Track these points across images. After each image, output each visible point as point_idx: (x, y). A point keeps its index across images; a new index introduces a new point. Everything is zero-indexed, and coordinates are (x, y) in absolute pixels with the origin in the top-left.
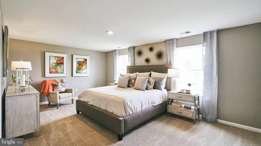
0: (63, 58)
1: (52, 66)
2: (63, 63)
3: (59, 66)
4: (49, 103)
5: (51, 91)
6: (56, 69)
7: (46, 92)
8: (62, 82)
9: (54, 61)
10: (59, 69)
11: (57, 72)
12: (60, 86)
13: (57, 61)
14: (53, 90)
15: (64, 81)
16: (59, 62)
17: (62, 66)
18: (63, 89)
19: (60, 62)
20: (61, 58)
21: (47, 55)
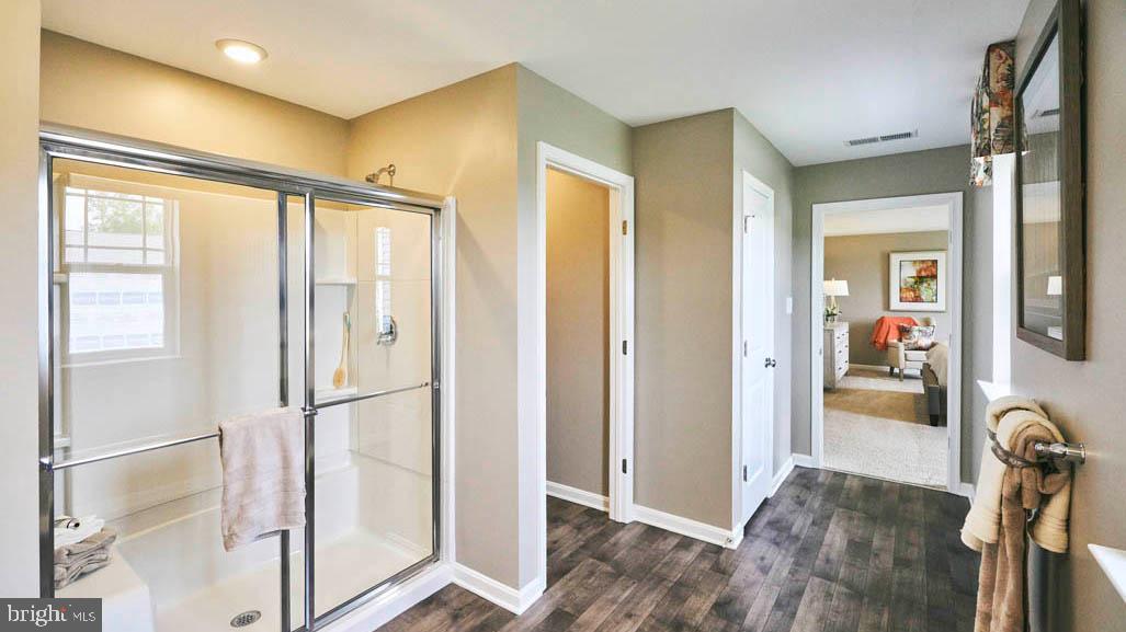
0: (935, 262)
1: (906, 283)
2: (934, 277)
3: (925, 285)
4: (892, 369)
5: (893, 340)
6: (914, 291)
7: (882, 341)
8: (927, 323)
9: (910, 272)
10: (925, 291)
11: (917, 299)
12: (916, 334)
13: (920, 271)
14: (900, 340)
15: (934, 322)
16: (923, 274)
17: (933, 284)
18: (925, 342)
19: (927, 275)
20: (930, 264)
21: (895, 259)
